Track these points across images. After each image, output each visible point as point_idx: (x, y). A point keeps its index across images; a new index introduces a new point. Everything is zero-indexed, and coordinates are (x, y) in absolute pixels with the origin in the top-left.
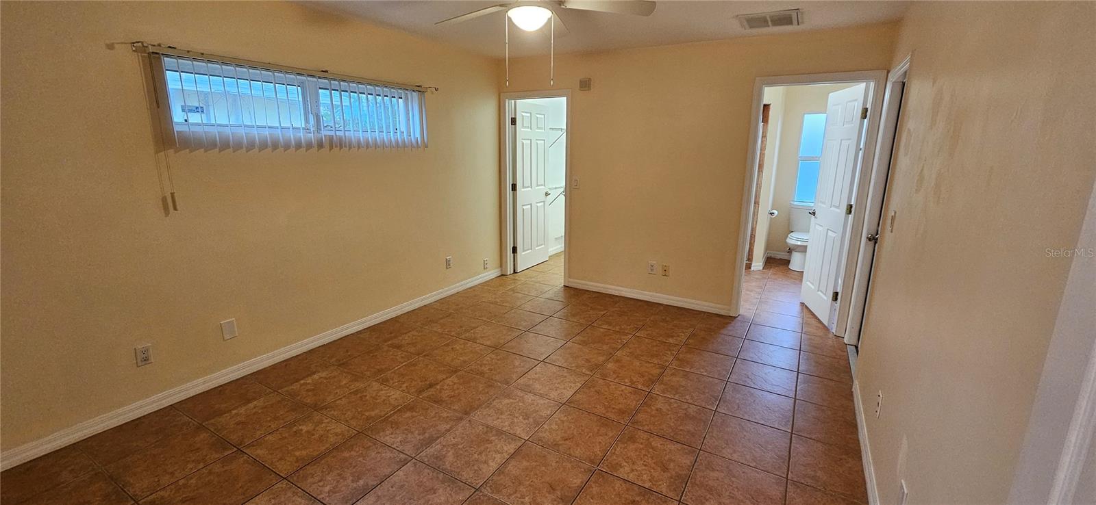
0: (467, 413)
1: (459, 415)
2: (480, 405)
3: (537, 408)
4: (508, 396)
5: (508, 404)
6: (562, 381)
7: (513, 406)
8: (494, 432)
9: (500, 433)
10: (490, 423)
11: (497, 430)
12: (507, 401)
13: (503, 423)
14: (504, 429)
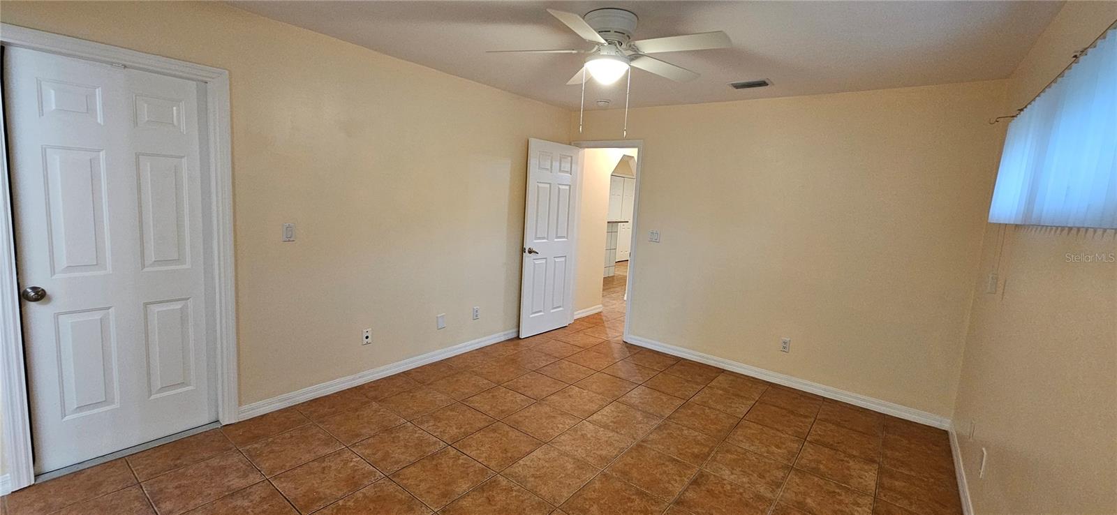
0: (639, 446)
1: (646, 444)
2: (631, 452)
3: (573, 442)
4: (602, 458)
5: (602, 450)
7: (596, 448)
8: (611, 428)
9: (606, 427)
11: (609, 429)
12: (604, 453)
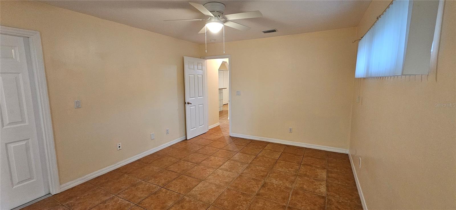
0: (240, 176)
1: (243, 175)
2: (237, 178)
4: (226, 183)
5: (226, 179)
6: (201, 191)
7: (223, 179)
8: (228, 170)
10: (231, 173)
13: (226, 173)
14: (225, 171)
